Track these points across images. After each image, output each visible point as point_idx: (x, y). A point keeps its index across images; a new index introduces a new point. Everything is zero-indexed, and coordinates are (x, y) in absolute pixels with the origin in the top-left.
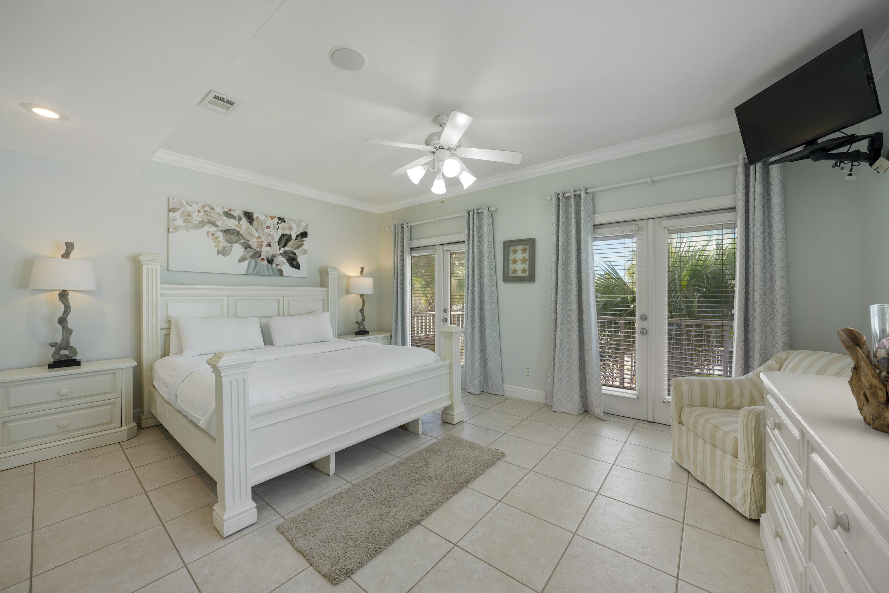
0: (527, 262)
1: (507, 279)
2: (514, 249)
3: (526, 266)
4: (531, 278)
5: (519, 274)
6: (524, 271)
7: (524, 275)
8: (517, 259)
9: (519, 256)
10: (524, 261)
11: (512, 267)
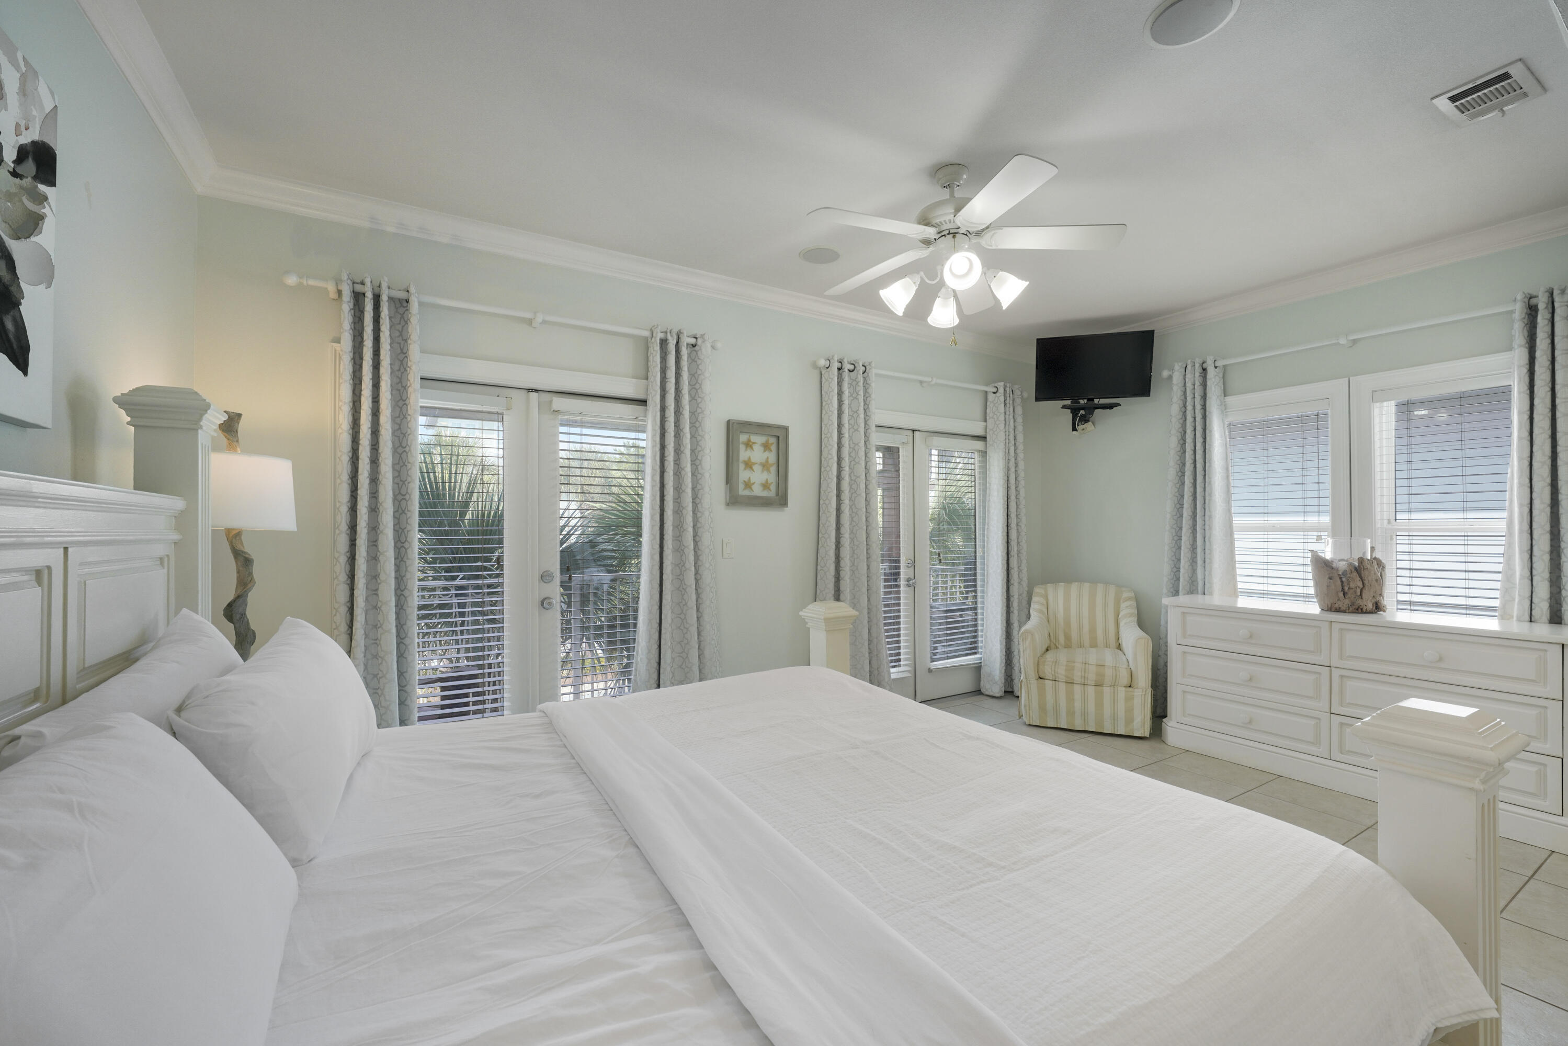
0: (773, 469)
1: (734, 500)
2: (749, 440)
3: (771, 477)
4: (780, 500)
5: (757, 491)
6: (765, 486)
7: (765, 494)
8: (753, 460)
9: (758, 455)
10: (765, 466)
11: (744, 475)
